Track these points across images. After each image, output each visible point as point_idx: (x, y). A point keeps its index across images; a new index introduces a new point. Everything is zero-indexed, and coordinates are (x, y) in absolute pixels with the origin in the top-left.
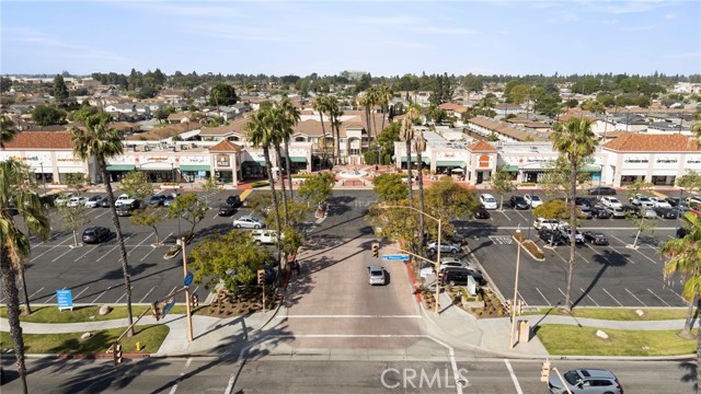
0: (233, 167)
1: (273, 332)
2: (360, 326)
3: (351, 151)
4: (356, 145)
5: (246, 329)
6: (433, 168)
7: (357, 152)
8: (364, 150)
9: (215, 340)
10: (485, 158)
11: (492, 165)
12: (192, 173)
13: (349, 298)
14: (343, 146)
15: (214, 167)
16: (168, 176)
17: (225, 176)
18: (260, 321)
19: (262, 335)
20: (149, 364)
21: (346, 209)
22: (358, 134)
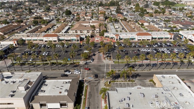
0: (79, 39)
1: (89, 62)
2: (98, 62)
3: (97, 33)
4: (98, 31)
5: (87, 62)
6: (110, 38)
7: (98, 33)
8: (99, 32)
9: (84, 63)
10: (117, 37)
11: (118, 38)
12: (73, 40)
13: (97, 59)
14: (96, 32)
15: (76, 39)
16: (69, 40)
17: (78, 40)
18: (88, 61)
19: (88, 63)
20: (79, 65)
21: (96, 46)
22: (98, 30)
